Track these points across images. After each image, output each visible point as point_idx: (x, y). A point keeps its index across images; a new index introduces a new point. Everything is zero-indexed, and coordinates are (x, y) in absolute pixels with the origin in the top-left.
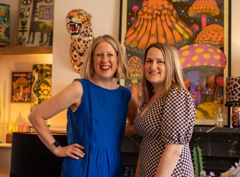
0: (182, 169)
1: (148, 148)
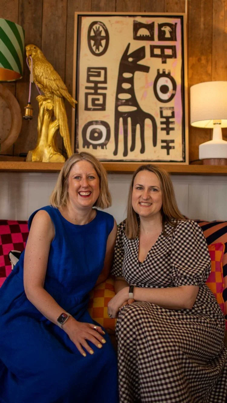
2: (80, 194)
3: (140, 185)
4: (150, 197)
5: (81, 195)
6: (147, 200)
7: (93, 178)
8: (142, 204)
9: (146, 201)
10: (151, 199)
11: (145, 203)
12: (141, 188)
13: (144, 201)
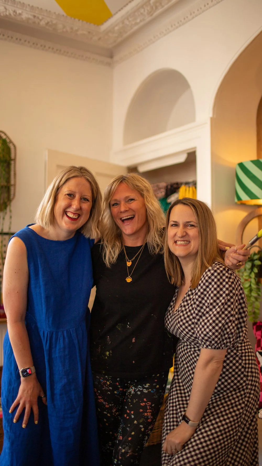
0: (245, 376)
1: (192, 352)
2: (66, 215)
3: (174, 222)
4: (187, 234)
5: (68, 216)
6: (182, 237)
7: (86, 200)
8: (179, 243)
9: (182, 239)
10: (187, 236)
11: (181, 241)
12: (176, 225)
13: (179, 239)
